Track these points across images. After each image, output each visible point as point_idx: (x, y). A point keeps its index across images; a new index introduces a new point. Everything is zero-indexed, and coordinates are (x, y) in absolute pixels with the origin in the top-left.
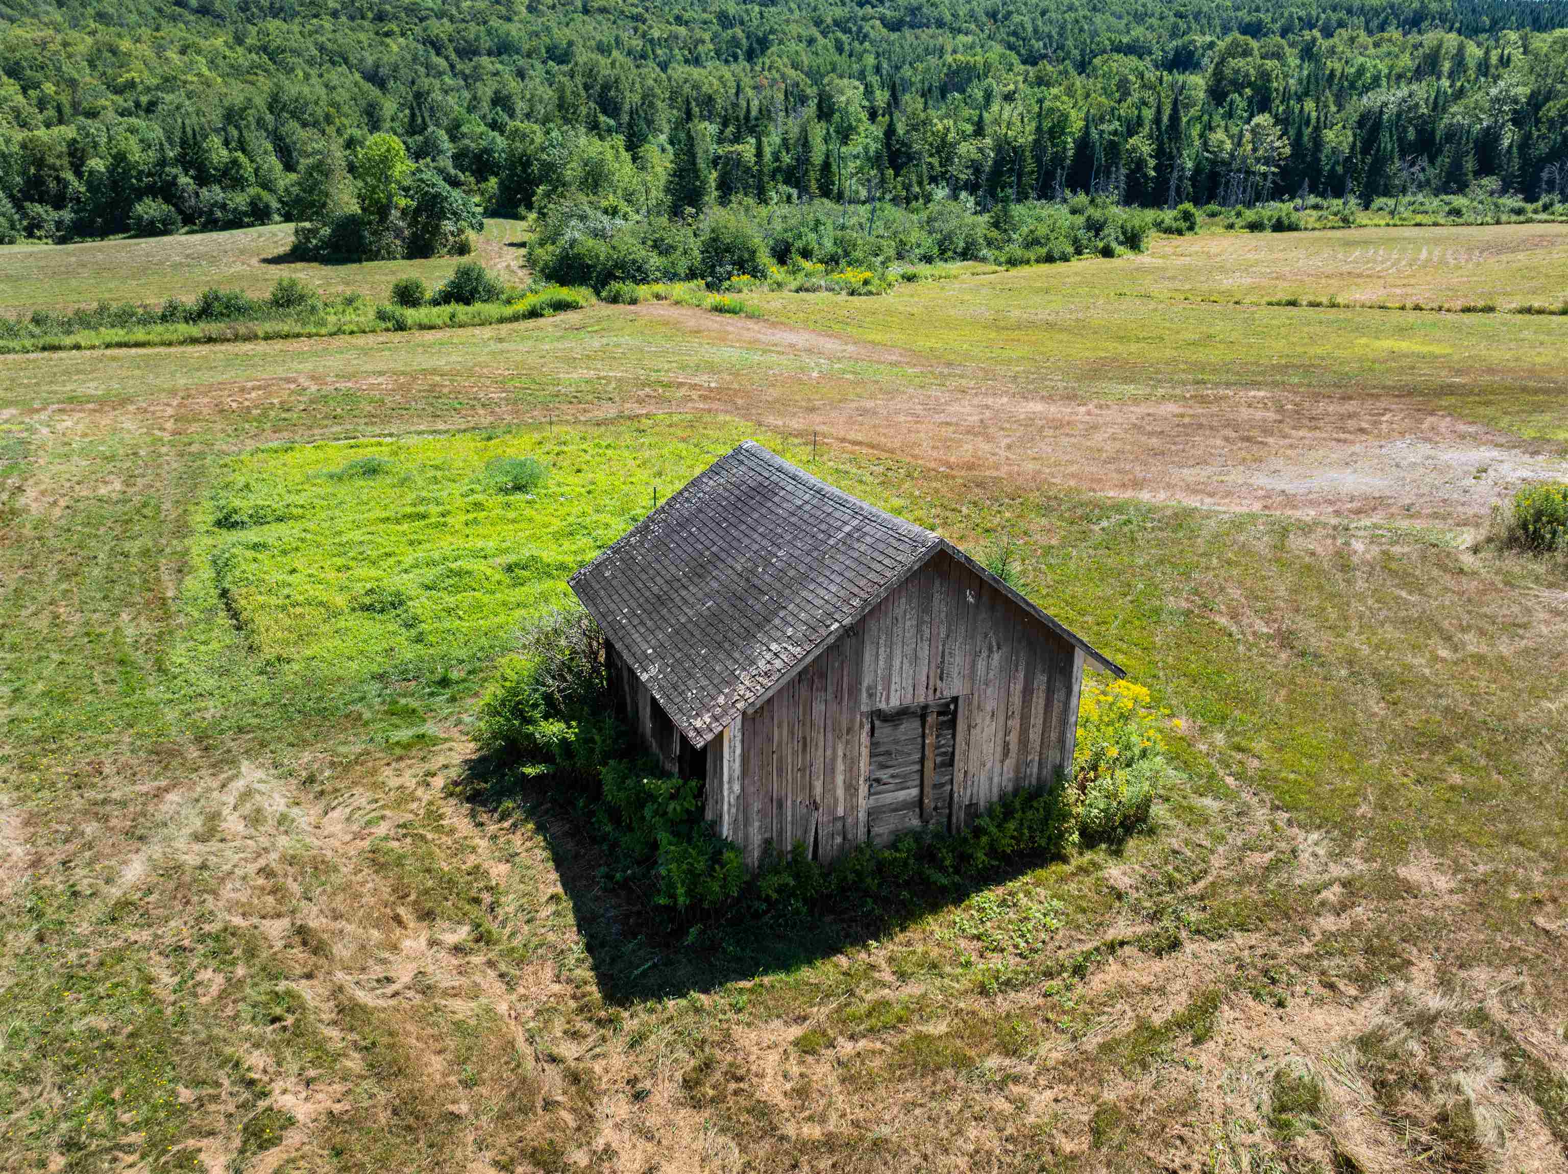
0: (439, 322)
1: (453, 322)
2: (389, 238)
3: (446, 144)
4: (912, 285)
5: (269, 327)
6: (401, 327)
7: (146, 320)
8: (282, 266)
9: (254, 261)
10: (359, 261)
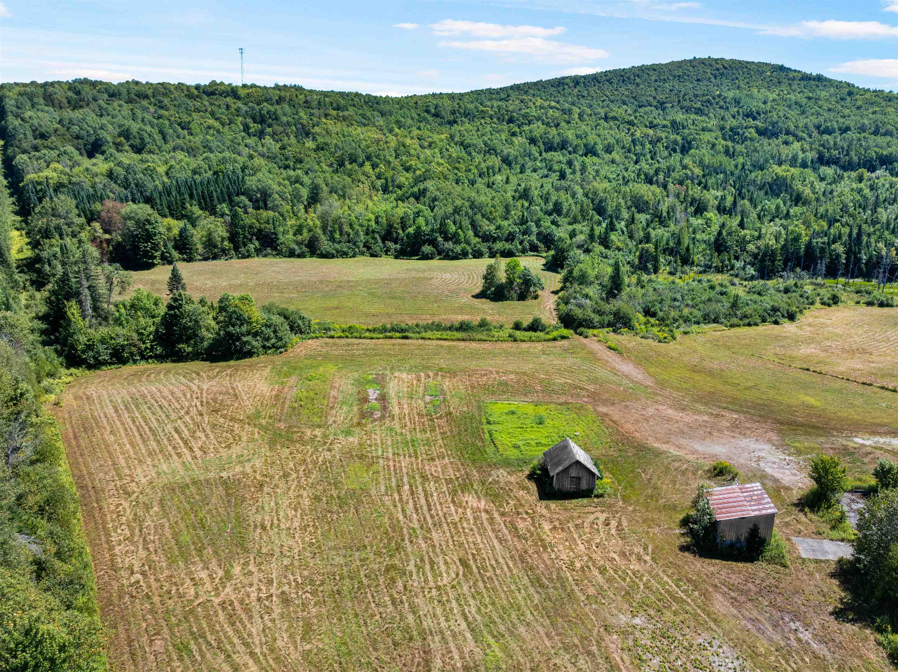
0: (526, 339)
1: (531, 340)
2: (512, 292)
3: (534, 229)
4: (686, 336)
5: (479, 336)
6: (515, 340)
7: (445, 329)
8: (478, 300)
9: (470, 296)
10: (502, 301)
